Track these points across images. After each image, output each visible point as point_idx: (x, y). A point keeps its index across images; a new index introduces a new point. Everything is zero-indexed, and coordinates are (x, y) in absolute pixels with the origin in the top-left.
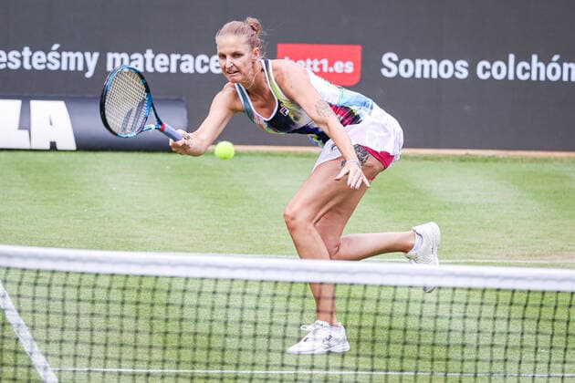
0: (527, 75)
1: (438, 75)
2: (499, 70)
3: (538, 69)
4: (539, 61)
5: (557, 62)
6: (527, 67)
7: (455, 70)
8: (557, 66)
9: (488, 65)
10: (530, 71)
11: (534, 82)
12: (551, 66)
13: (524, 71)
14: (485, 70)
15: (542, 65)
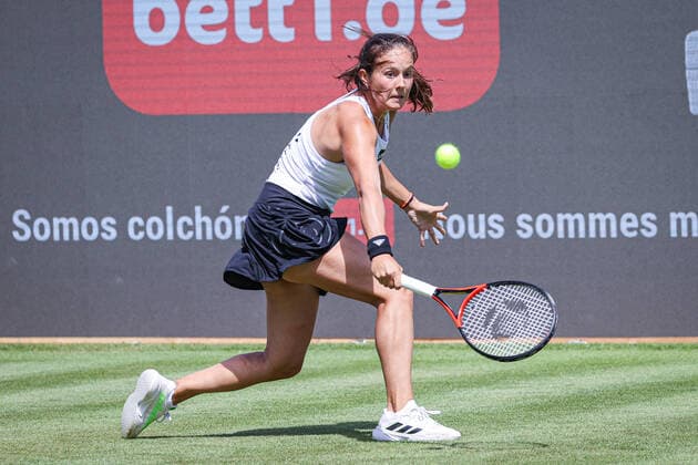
0: (190, 234)
1: (81, 236)
2: (155, 227)
3: (204, 224)
4: (203, 214)
5: (226, 214)
6: (190, 221)
7: (101, 230)
8: (227, 220)
9: (140, 221)
10: (193, 228)
11: (199, 241)
12: (219, 220)
13: (187, 228)
14: (137, 229)
15: (207, 220)
